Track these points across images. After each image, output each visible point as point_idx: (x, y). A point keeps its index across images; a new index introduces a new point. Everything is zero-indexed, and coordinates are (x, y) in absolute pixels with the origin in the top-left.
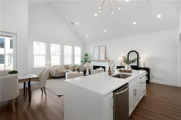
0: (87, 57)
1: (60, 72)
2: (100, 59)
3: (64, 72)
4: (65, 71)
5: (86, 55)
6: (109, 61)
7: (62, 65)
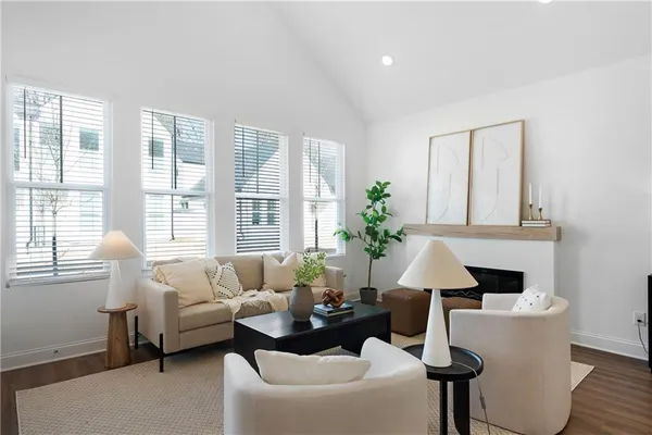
0: (379, 206)
1: (206, 314)
2: (477, 220)
3: (228, 311)
4: (234, 304)
5: (377, 194)
6: (559, 235)
7: (222, 261)
